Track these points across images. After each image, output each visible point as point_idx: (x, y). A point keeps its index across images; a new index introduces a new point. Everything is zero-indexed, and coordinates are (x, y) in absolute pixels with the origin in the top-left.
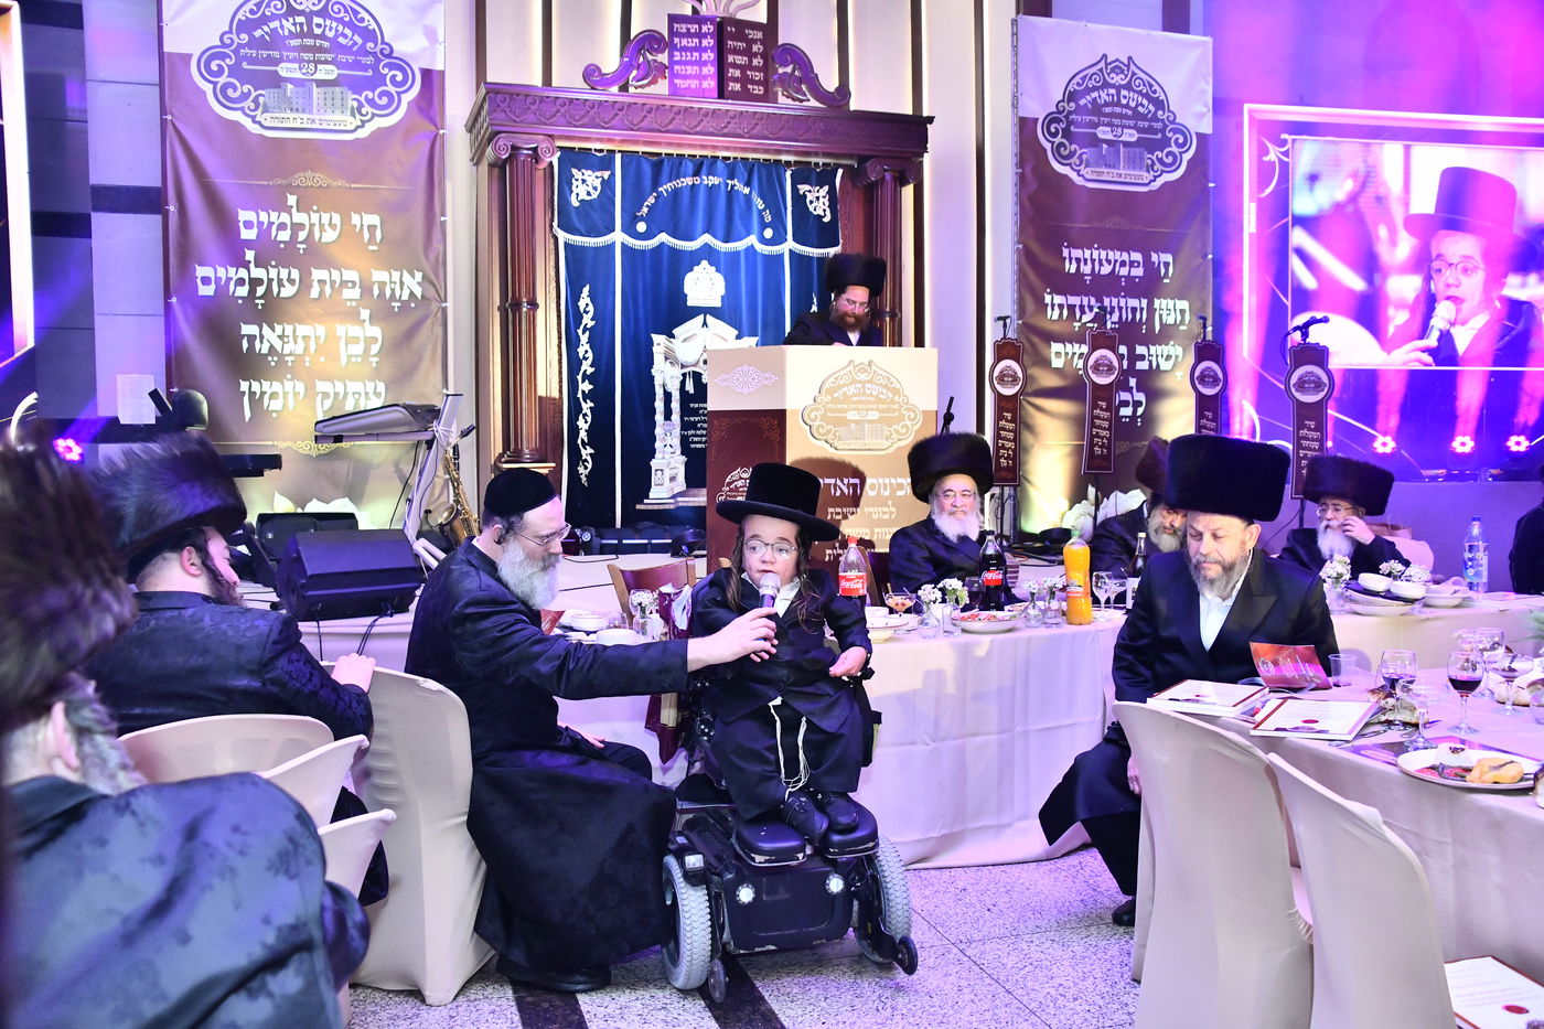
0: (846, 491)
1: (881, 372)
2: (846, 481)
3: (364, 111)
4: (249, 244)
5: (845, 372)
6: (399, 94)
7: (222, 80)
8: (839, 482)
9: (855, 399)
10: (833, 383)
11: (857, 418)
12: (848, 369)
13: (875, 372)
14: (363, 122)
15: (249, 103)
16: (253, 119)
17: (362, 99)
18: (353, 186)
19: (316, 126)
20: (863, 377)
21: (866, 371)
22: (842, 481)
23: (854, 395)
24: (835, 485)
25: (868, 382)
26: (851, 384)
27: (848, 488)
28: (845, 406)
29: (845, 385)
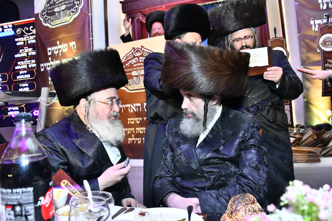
0: (135, 110)
1: (146, 50)
2: (135, 105)
3: (71, 15)
4: (50, 56)
5: (130, 53)
6: (78, 7)
7: (44, 17)
8: (132, 106)
9: (135, 65)
10: (125, 59)
11: (137, 74)
12: (131, 52)
13: (143, 51)
14: (71, 17)
15: (50, 21)
16: (50, 24)
17: (70, 11)
18: (70, 35)
19: (62, 22)
20: (138, 54)
21: (139, 51)
22: (133, 105)
23: (135, 63)
24: (130, 107)
25: (140, 56)
26: (133, 59)
27: (136, 108)
28: (131, 70)
29: (131, 59)
